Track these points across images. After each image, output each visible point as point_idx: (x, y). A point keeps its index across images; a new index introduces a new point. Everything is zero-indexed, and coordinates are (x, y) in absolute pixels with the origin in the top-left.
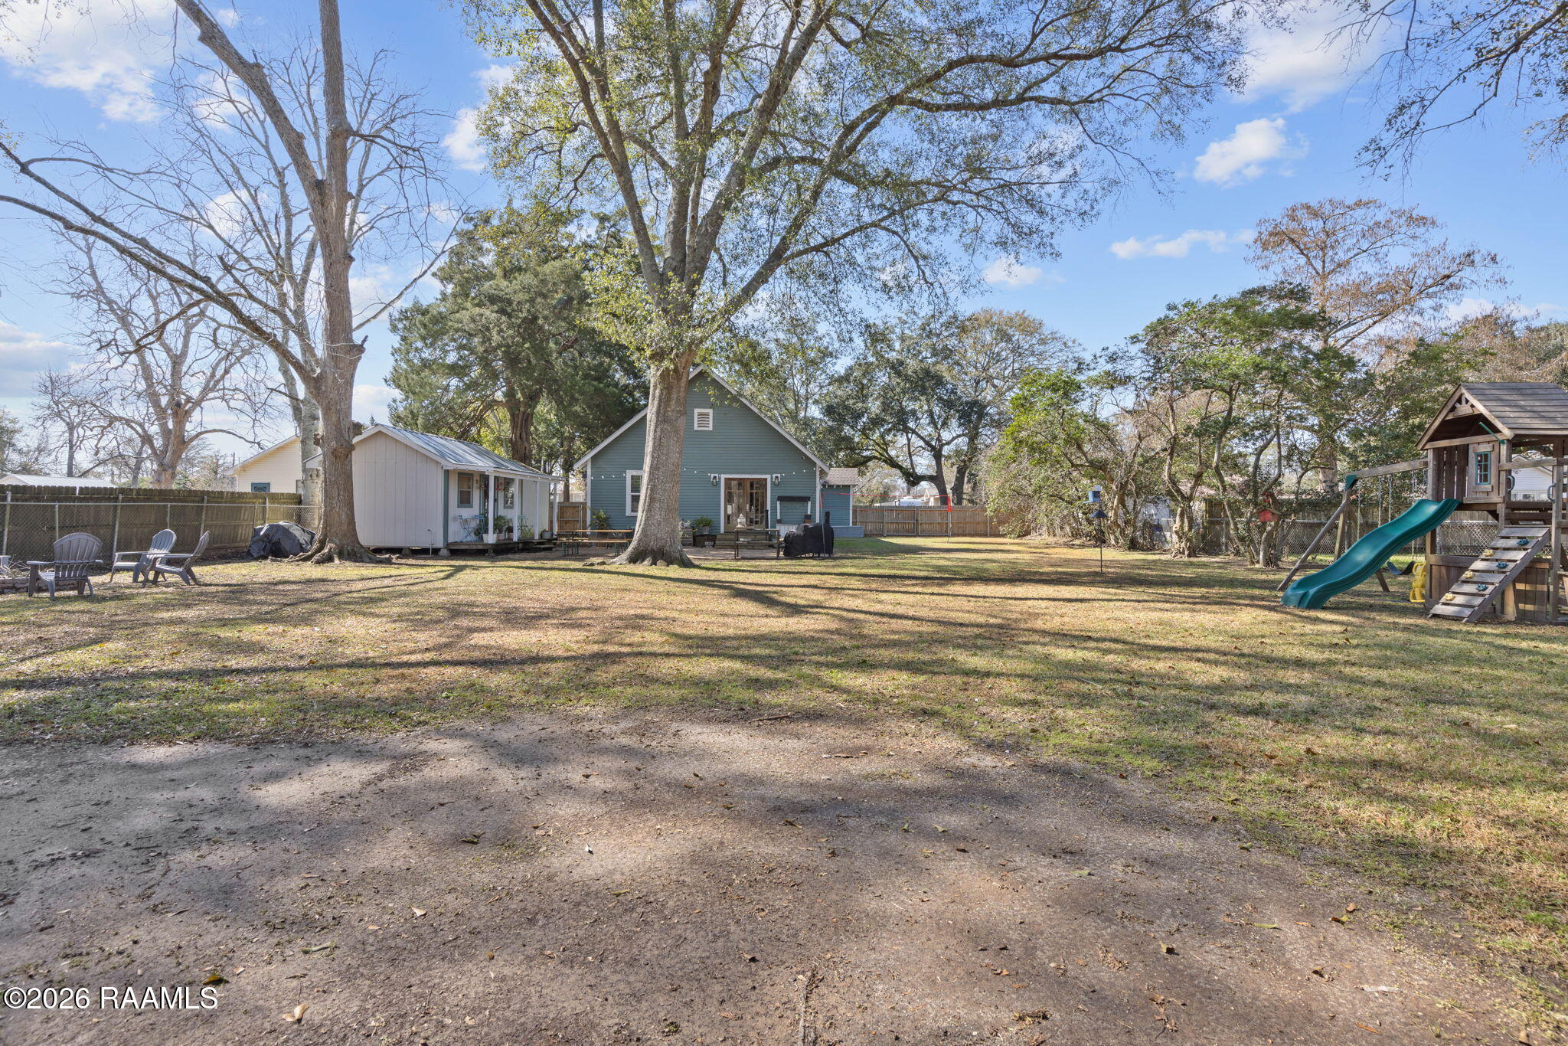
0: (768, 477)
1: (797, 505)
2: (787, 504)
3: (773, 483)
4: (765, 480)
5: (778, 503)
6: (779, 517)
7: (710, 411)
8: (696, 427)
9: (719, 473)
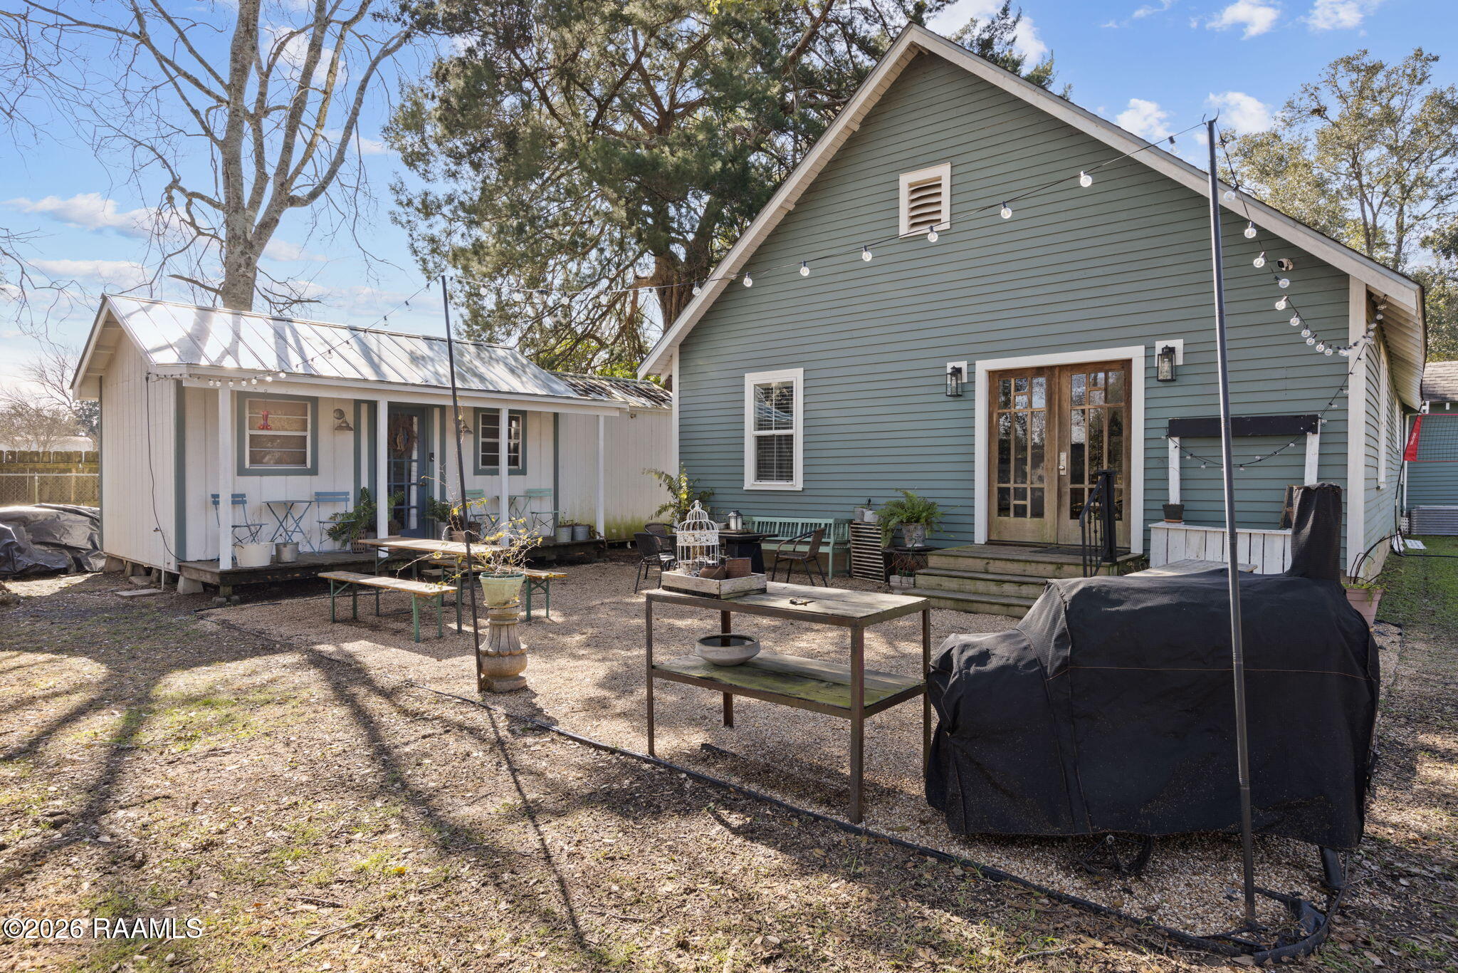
0: (1136, 353)
1: (1259, 450)
2: (1211, 448)
3: (1152, 372)
4: (1126, 364)
5: (1173, 444)
6: (1174, 498)
7: (943, 172)
8: (904, 229)
9: (972, 359)
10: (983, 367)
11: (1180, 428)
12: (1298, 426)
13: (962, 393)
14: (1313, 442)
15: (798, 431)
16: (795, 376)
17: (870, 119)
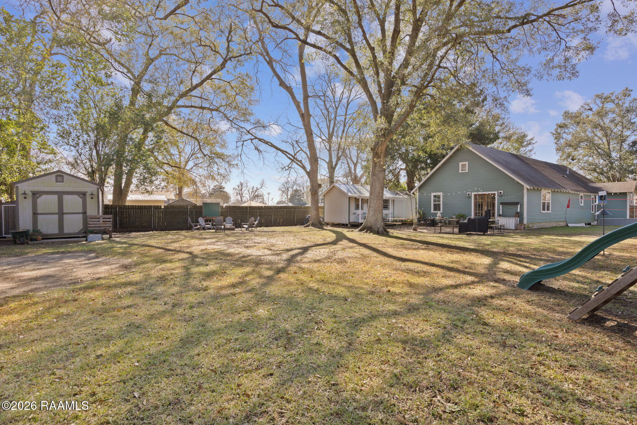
0: (496, 193)
1: (512, 207)
2: (506, 206)
3: (498, 195)
4: (495, 194)
5: (501, 206)
6: (501, 213)
7: (467, 163)
8: (460, 172)
9: (471, 192)
10: (473, 194)
11: (501, 203)
12: (517, 204)
13: (470, 197)
14: (519, 206)
15: (441, 203)
16: (441, 194)
17: (454, 153)
